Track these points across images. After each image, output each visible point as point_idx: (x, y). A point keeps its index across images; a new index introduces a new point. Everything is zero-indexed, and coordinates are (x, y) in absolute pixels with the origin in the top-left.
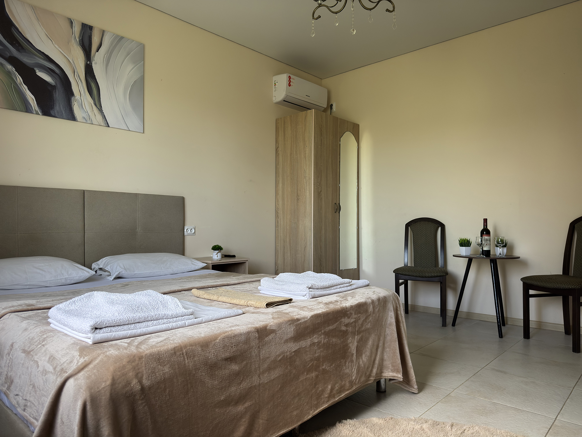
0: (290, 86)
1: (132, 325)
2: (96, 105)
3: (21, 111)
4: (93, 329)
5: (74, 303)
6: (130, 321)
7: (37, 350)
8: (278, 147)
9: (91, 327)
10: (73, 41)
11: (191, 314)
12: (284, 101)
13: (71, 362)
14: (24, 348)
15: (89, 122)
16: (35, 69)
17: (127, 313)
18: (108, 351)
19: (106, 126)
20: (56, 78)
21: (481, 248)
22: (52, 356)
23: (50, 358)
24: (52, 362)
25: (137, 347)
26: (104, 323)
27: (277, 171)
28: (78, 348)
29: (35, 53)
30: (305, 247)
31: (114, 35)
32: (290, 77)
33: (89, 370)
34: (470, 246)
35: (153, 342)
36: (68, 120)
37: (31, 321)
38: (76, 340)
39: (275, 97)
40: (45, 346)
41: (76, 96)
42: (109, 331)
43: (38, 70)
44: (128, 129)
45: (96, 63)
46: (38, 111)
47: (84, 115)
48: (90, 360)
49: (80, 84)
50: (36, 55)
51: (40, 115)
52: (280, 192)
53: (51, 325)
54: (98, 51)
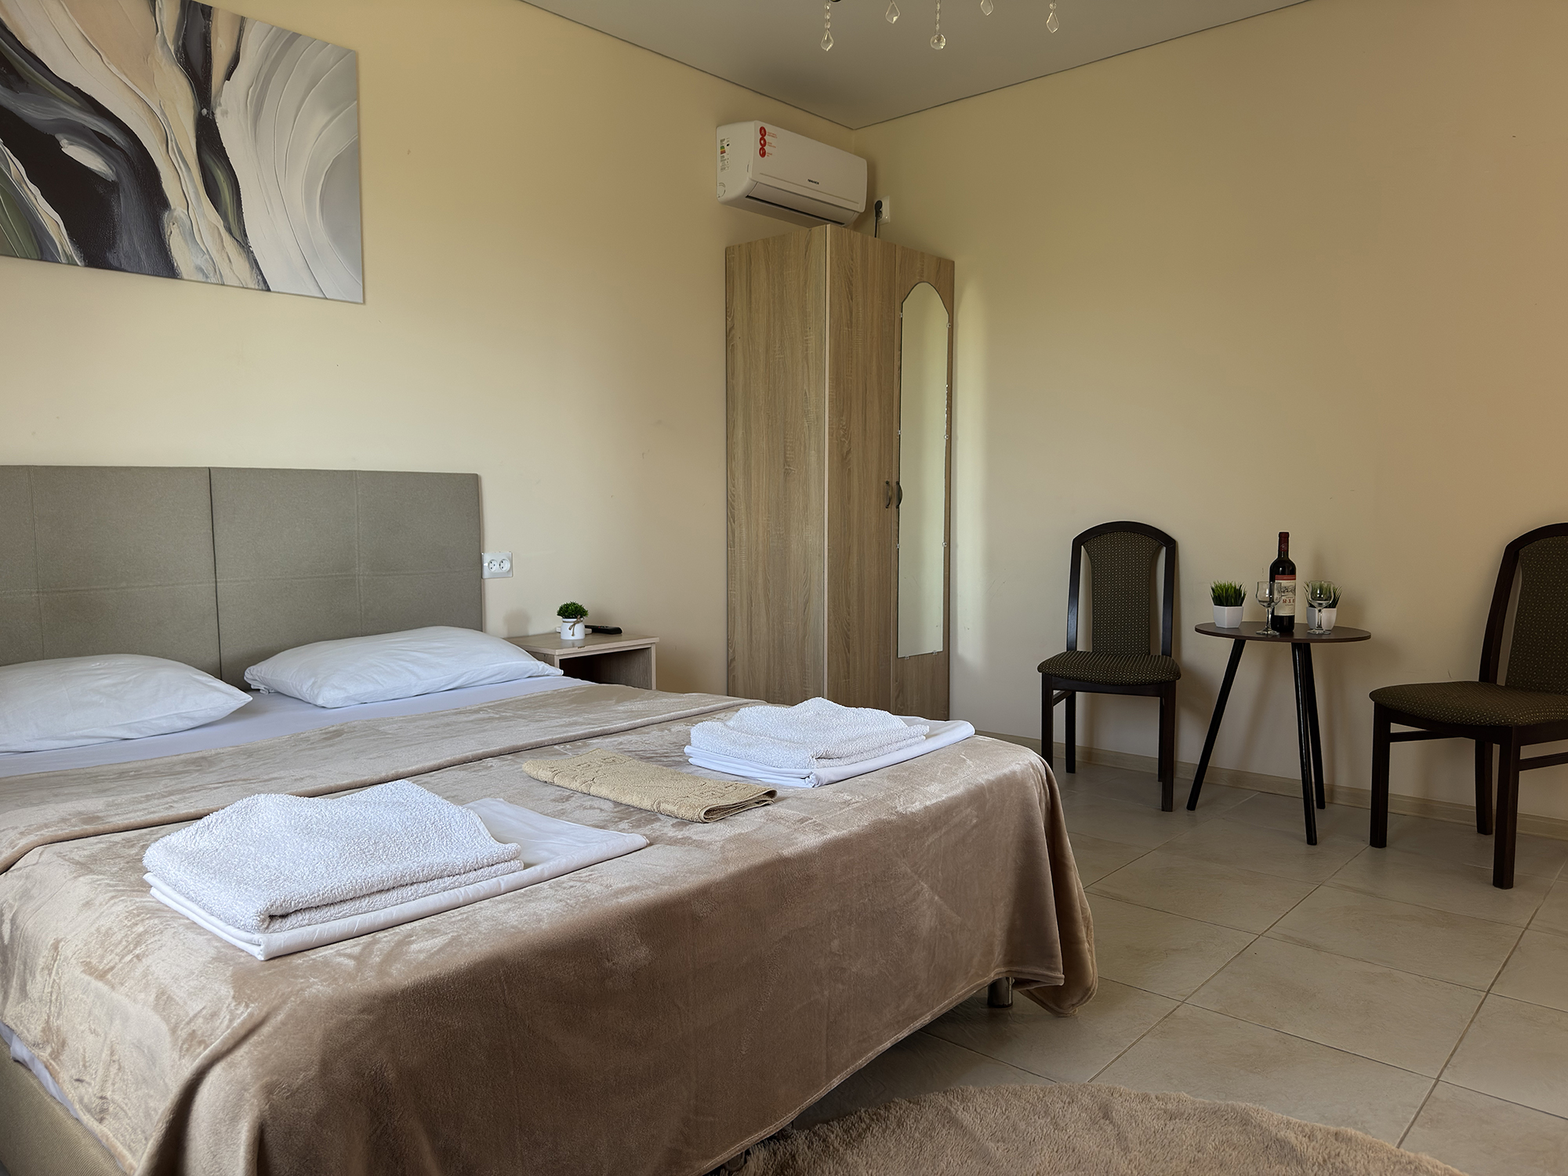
0: (763, 155)
1: (363, 900)
2: (231, 233)
3: (27, 258)
4: (263, 921)
5: (208, 829)
6: (358, 892)
7: (122, 969)
8: (732, 328)
9: (259, 916)
10: (159, 51)
11: (513, 856)
12: (748, 197)
13: (214, 1015)
14: (88, 960)
15: (213, 280)
16: (58, 137)
17: (348, 863)
18: (308, 987)
19: (262, 290)
20: (117, 162)
21: (1270, 610)
22: (163, 993)
23: (157, 998)
24: (164, 1009)
25: (382, 971)
26: (293, 902)
27: (729, 392)
28: (228, 974)
29: (54, 91)
30: (807, 602)
31: (271, 29)
32: (763, 131)
33: (263, 1040)
34: (1241, 605)
35: (420, 951)
36: (156, 275)
37: (100, 877)
38: (224, 947)
39: (724, 186)
40: (144, 960)
41: (175, 209)
42: (306, 922)
43: (66, 141)
44: (322, 296)
45: (225, 113)
46: (74, 255)
47: (200, 261)
48: (263, 1014)
49: (185, 174)
50: (55, 97)
51: (78, 265)
52: (739, 452)
53: (151, 892)
54: (228, 77)
